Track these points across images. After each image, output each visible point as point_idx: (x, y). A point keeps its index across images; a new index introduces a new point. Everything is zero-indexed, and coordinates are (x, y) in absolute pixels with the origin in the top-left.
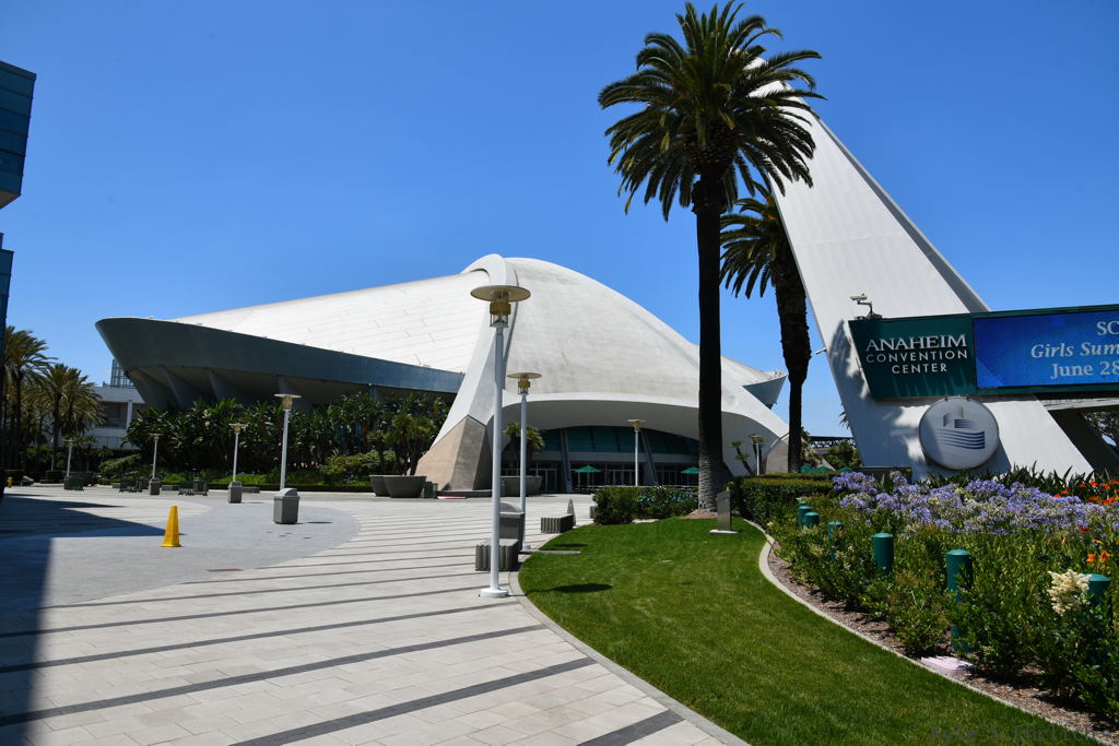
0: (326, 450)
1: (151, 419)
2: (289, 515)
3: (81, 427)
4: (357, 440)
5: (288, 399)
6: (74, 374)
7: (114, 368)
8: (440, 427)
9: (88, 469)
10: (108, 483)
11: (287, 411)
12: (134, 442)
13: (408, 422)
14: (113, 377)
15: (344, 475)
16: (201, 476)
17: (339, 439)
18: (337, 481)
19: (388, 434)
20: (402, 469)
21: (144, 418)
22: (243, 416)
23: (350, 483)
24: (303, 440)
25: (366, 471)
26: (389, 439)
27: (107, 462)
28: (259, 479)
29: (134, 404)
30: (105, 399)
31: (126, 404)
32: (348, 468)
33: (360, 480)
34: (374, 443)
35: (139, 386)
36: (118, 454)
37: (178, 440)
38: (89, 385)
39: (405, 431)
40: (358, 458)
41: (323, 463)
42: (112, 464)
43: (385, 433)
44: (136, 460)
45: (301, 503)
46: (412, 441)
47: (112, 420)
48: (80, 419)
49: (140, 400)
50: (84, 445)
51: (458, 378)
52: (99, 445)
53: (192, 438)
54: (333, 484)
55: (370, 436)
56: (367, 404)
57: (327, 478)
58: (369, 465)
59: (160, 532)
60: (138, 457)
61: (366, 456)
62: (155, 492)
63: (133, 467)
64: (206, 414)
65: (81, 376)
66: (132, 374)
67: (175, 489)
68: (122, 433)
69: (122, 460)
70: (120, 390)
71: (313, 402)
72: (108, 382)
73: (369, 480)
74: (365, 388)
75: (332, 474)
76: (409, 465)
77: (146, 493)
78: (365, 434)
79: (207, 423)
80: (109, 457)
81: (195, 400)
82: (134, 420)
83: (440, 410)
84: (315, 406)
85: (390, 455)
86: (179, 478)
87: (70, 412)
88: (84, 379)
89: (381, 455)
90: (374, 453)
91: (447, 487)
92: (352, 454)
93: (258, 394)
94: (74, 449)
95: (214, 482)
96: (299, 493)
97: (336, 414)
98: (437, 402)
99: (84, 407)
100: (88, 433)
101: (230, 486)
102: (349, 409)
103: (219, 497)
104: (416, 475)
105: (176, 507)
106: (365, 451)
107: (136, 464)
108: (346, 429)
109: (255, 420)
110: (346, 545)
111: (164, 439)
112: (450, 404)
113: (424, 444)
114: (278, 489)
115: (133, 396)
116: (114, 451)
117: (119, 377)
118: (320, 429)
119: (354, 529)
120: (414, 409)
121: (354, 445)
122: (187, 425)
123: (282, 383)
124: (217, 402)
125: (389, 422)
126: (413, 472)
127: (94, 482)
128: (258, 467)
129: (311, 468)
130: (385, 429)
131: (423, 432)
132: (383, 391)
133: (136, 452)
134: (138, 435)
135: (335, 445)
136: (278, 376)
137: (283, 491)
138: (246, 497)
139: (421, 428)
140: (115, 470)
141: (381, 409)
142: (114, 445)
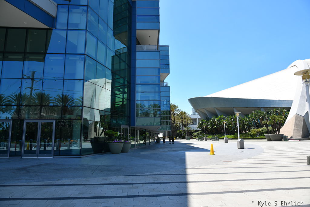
0: (250, 128)
1: (203, 122)
2: (242, 147)
3: (188, 125)
4: (259, 124)
5: (237, 114)
6: (185, 113)
7: (193, 110)
8: (286, 118)
9: (190, 135)
10: (195, 138)
11: (238, 117)
12: (200, 128)
13: (275, 117)
14: (193, 112)
15: (256, 134)
16: (216, 136)
17: (253, 124)
18: (254, 136)
19: (269, 122)
20: (275, 132)
22: (225, 119)
23: (258, 137)
24: (243, 125)
25: (263, 133)
26: (270, 123)
28: (232, 136)
29: (198, 119)
30: (192, 118)
32: (257, 132)
33: (262, 136)
34: (264, 124)
35: (199, 114)
36: (196, 131)
37: (210, 127)
38: (188, 115)
39: (274, 120)
40: (260, 129)
41: (250, 131)
42: (195, 134)
45: (245, 143)
46: (277, 123)
47: (194, 123)
48: (187, 123)
49: (200, 118)
51: (291, 102)
52: (192, 129)
53: (213, 126)
54: (253, 137)
55: (263, 123)
56: (261, 113)
57: (251, 136)
58: (264, 131)
59: (209, 151)
60: (201, 132)
61: (262, 129)
62: (206, 140)
63: (200, 134)
64: (216, 120)
65: (186, 113)
66: (198, 111)
67: (211, 140)
68: (197, 126)
69: (197, 133)
70: (195, 115)
71: (245, 114)
72: (192, 114)
73: (264, 136)
74: (260, 108)
75: (253, 134)
76: (277, 131)
77: (204, 141)
78: (261, 122)
79: (216, 122)
80: (194, 132)
81: (213, 116)
82: (199, 123)
83: (286, 113)
85: (270, 128)
86: (211, 137)
87: (185, 122)
88: (187, 114)
89: (267, 128)
90: (265, 128)
91: (292, 137)
92: (258, 128)
93: (229, 113)
94: (187, 130)
95: (220, 138)
96: (244, 140)
97: (251, 117)
98: (284, 110)
99: (188, 120)
100: (189, 126)
101: (224, 139)
102: (255, 115)
103: (222, 142)
104: (280, 134)
105: (212, 144)
106: (262, 127)
107: (201, 134)
108: (255, 121)
109: (229, 120)
110: (260, 155)
111: (206, 127)
112: (289, 111)
113: (281, 124)
114: (238, 139)
115: (198, 117)
116: (195, 130)
117: (194, 112)
118: (247, 121)
119: (262, 151)
120: (276, 113)
122: (212, 123)
123: (235, 110)
124: (218, 116)
125: (269, 118)
126: (279, 133)
127: (192, 138)
128: (231, 132)
129: (246, 133)
130: (267, 120)
131: (281, 120)
132: (265, 108)
133: (200, 130)
134: (200, 126)
135: (252, 126)
136: (233, 108)
137: (239, 140)
138: (229, 141)
139: (280, 119)
140: (196, 135)
141: (265, 114)
142: (195, 129)
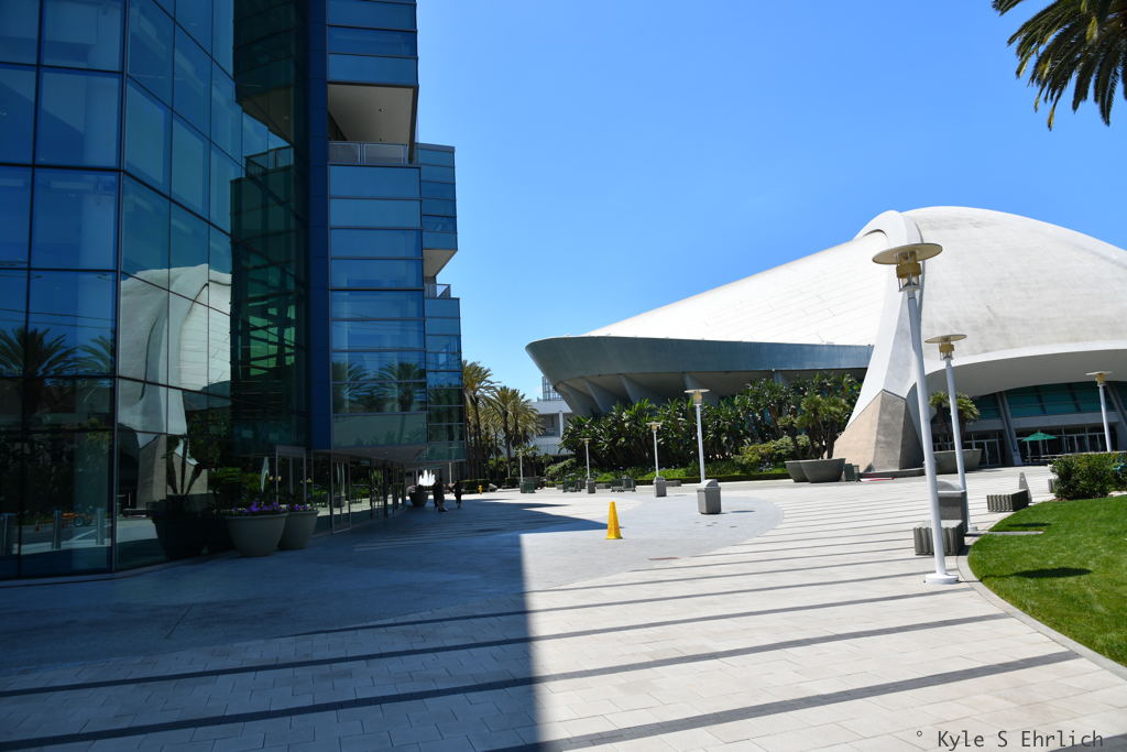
0: (737, 440)
1: (580, 426)
2: (713, 507)
3: (526, 439)
4: (767, 427)
5: (697, 395)
6: (515, 393)
7: (544, 384)
8: (853, 405)
9: (535, 473)
10: (553, 486)
11: (698, 405)
12: (569, 448)
13: (818, 403)
14: (544, 392)
15: (759, 464)
16: (627, 474)
17: (750, 428)
18: (753, 470)
19: (798, 418)
20: (819, 453)
21: (575, 426)
22: (657, 415)
23: (766, 471)
24: (715, 432)
25: (781, 458)
26: (801, 423)
27: (550, 468)
28: (679, 473)
29: (565, 415)
30: (542, 412)
31: (558, 415)
32: (762, 456)
33: (776, 467)
34: (785, 429)
35: (565, 397)
36: (557, 459)
37: (604, 444)
38: (527, 402)
39: (816, 414)
40: (771, 445)
41: (737, 453)
42: (554, 468)
43: (795, 417)
44: (572, 464)
45: (723, 494)
46: (825, 423)
47: (549, 430)
48: (525, 432)
49: (569, 410)
50: (529, 453)
51: (867, 351)
52: (541, 453)
53: (615, 441)
54: (749, 473)
55: (781, 422)
56: (773, 390)
57: (743, 468)
58: (783, 452)
59: (603, 526)
60: (574, 460)
61: (779, 442)
62: (592, 491)
63: (571, 470)
64: (625, 416)
65: (520, 394)
66: (560, 387)
67: (608, 487)
68: (558, 441)
69: (562, 464)
70: (551, 403)
71: (720, 396)
72: (541, 397)
73: (785, 466)
74: (769, 374)
75: (748, 464)
76: (825, 448)
77: (585, 492)
78: (775, 421)
79: (627, 425)
80: (550, 463)
81: (615, 404)
82: (566, 428)
83: (851, 388)
84: (722, 398)
85: (803, 439)
86: (609, 477)
87: (516, 427)
88: (523, 397)
89: (794, 441)
90: (786, 439)
91: (870, 468)
92: (764, 441)
93: (669, 392)
94: (523, 458)
95: (640, 479)
96: (719, 484)
97: (743, 404)
98: (847, 379)
99: (526, 421)
100: (532, 443)
101: (655, 481)
102: (756, 397)
103: (646, 492)
104: (834, 457)
105: (613, 503)
106: (777, 438)
107: (573, 467)
108: (755, 418)
109: (668, 417)
110: (771, 532)
111: (593, 443)
112: (861, 380)
113: (837, 426)
114: (699, 481)
115: (562, 407)
116: (554, 457)
117: (549, 392)
118: (730, 421)
119: (777, 517)
120: (822, 389)
121: (766, 432)
122: (610, 429)
123: (688, 380)
124: (632, 404)
125: (798, 406)
126: (830, 456)
127: (542, 485)
128: (677, 460)
129: (726, 459)
130: (794, 413)
131: (836, 413)
132: (787, 374)
133: (572, 456)
134: (572, 441)
135: (747, 434)
136: (684, 373)
137: (705, 483)
138: (670, 490)
139: (832, 408)
140: (557, 474)
141: (787, 393)
142: (554, 452)
